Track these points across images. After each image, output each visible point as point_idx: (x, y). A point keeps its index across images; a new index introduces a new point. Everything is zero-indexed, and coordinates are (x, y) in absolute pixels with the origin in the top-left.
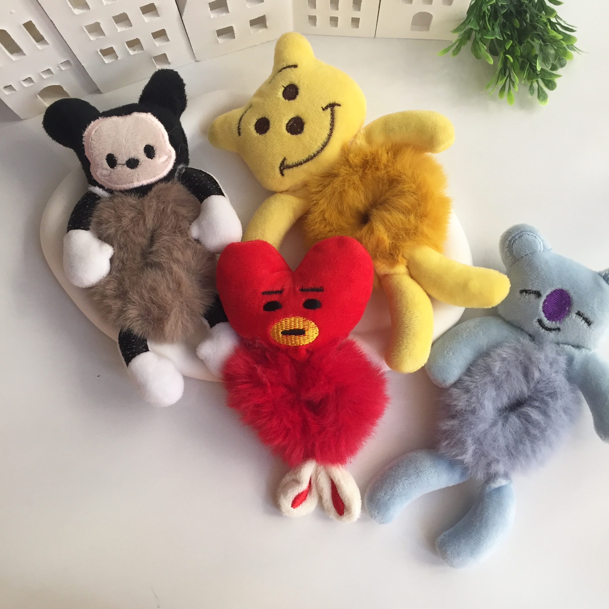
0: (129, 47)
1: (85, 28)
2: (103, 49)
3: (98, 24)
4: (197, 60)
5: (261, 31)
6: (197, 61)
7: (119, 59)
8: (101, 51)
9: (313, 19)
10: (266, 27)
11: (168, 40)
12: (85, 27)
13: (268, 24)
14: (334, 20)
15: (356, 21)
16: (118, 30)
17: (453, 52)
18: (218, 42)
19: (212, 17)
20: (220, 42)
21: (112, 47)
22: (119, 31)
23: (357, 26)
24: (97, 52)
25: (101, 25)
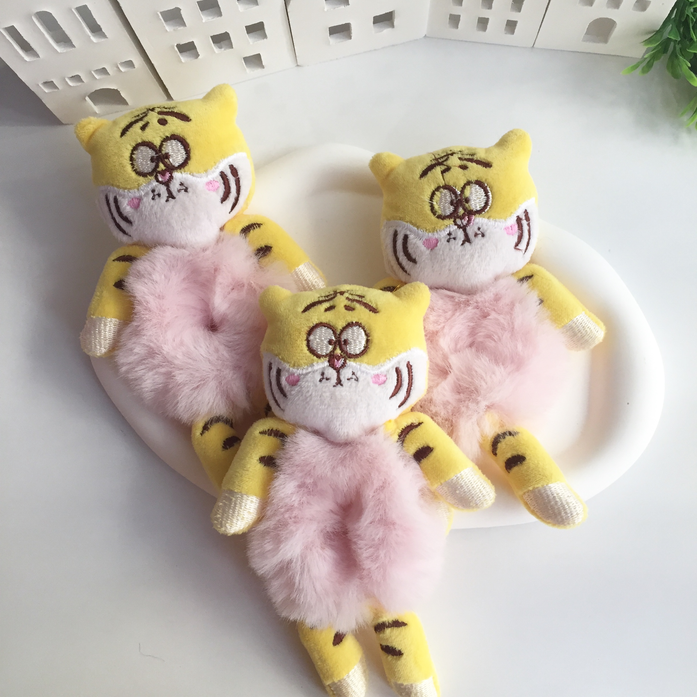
0: (214, 43)
1: (160, 15)
2: (181, 44)
3: (177, 11)
4: (298, 64)
5: (387, 31)
6: (298, 66)
7: (200, 57)
8: (178, 46)
9: (455, 20)
10: (393, 26)
11: (265, 36)
12: (161, 13)
13: (396, 23)
14: (483, 23)
15: (511, 26)
16: (202, 20)
17: (643, 69)
18: (329, 42)
19: (326, 10)
20: (331, 44)
21: (193, 42)
22: (204, 21)
23: (512, 32)
24: (173, 47)
25: (182, 11)
